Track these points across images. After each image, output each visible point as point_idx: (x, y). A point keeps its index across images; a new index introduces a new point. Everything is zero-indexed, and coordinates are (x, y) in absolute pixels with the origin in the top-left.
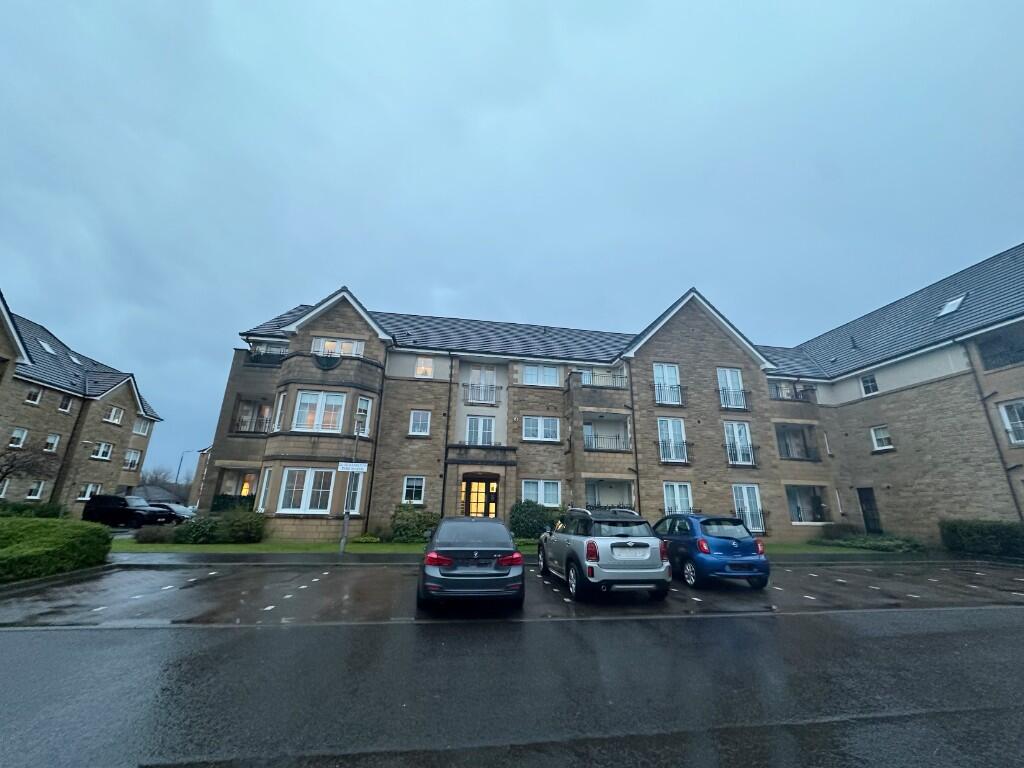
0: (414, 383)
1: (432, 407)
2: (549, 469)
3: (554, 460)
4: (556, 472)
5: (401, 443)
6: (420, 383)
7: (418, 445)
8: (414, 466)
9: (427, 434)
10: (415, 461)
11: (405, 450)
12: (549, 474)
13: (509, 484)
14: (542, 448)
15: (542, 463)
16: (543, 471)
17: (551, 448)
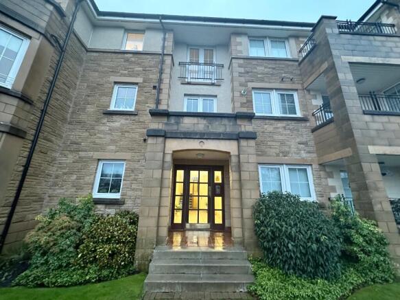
0: (120, 56)
1: (139, 80)
2: (293, 150)
3: (298, 140)
4: (304, 155)
5: (98, 121)
6: (126, 55)
7: (119, 122)
8: (113, 147)
9: (133, 109)
10: (113, 142)
11: (103, 128)
12: (293, 157)
13: (245, 167)
14: (280, 124)
15: (283, 143)
16: (285, 154)
17: (292, 124)
